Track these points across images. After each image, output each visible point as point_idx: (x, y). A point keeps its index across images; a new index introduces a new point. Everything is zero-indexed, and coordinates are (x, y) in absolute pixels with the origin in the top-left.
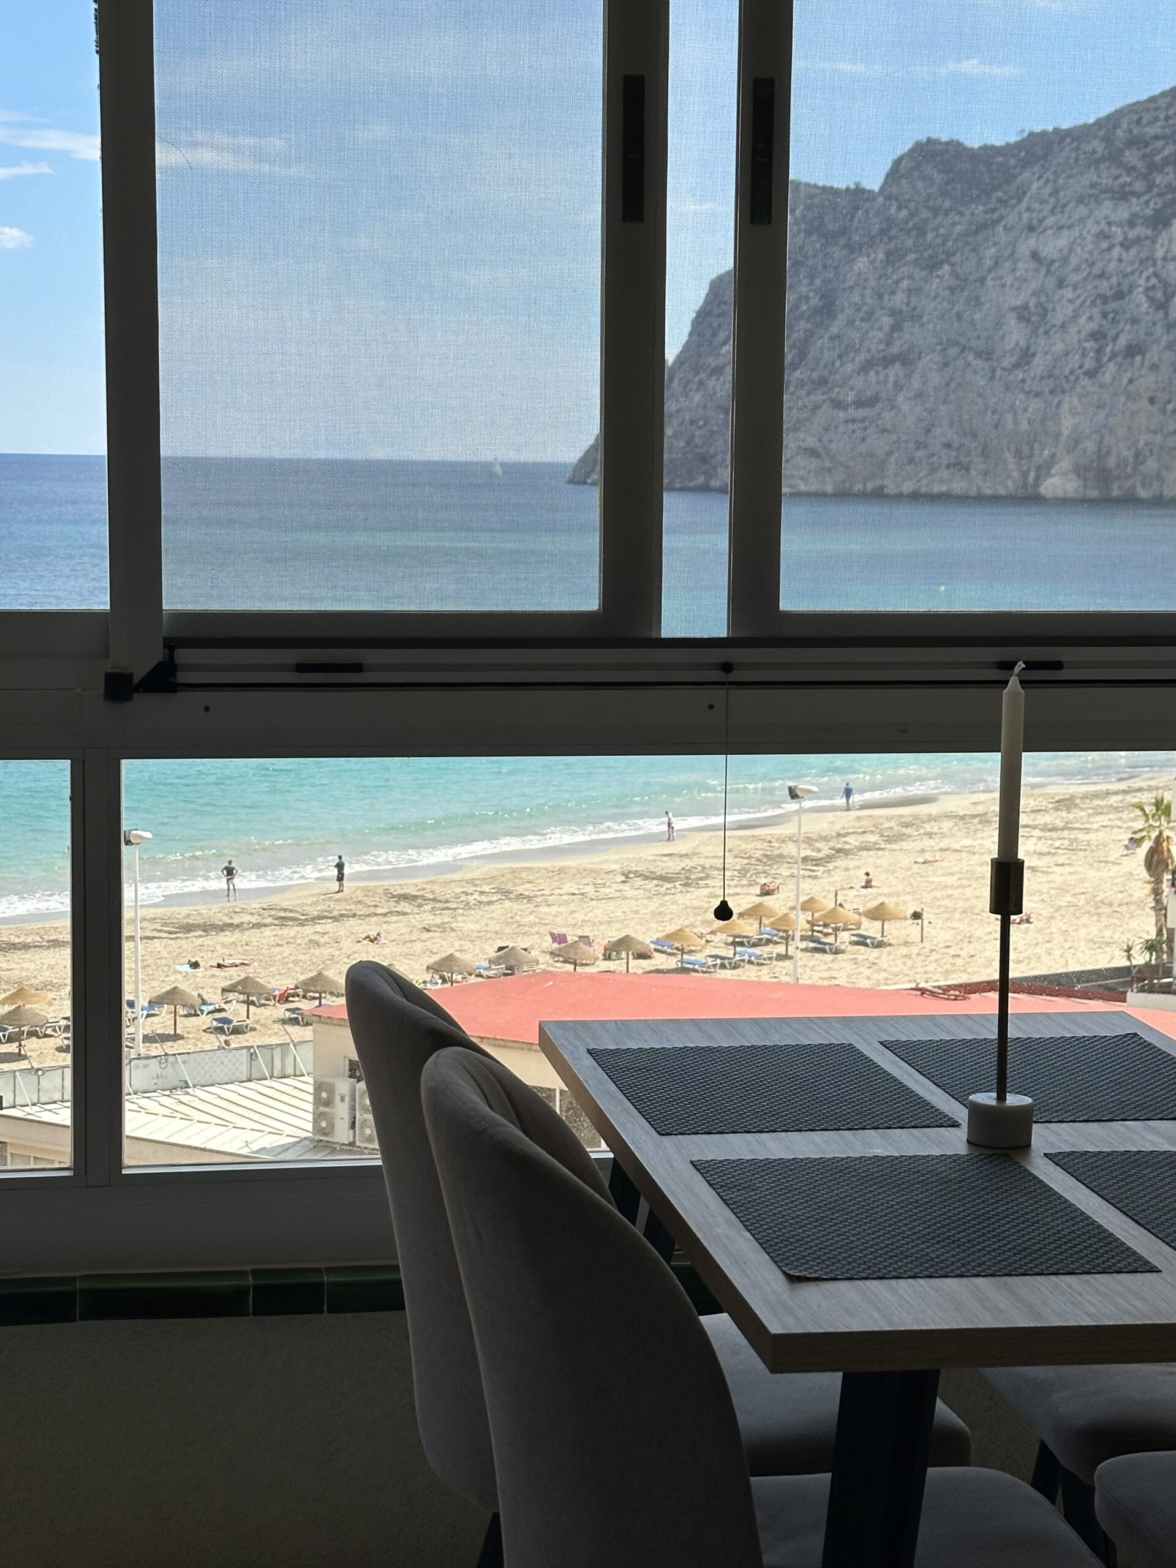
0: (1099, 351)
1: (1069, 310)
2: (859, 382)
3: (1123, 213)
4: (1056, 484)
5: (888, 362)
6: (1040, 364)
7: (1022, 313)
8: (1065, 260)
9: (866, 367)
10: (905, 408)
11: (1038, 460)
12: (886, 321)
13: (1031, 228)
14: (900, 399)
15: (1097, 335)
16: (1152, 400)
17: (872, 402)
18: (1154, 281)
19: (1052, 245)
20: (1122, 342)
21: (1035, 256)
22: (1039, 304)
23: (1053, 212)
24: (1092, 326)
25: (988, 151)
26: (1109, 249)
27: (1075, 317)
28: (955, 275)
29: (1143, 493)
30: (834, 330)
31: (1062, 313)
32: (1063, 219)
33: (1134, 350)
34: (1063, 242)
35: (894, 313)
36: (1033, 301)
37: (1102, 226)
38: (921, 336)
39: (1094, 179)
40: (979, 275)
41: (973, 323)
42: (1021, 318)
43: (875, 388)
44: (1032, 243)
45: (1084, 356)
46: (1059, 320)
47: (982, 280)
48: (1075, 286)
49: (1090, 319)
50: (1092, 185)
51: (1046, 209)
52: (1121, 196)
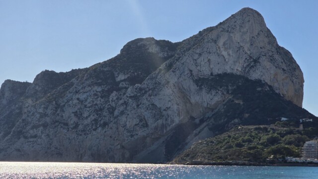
0: (96, 123)
1: (88, 114)
2: (31, 132)
3: (99, 89)
5: (38, 126)
6: (81, 127)
9: (33, 128)
10: (44, 138)
13: (77, 92)
14: (43, 136)
15: (95, 120)
16: (111, 137)
17: (35, 137)
18: (109, 106)
19: (82, 97)
20: (102, 122)
21: (78, 99)
22: (80, 112)
23: (82, 89)
26: (97, 98)
27: (89, 116)
28: (56, 103)
30: (23, 118)
34: (85, 96)
35: (40, 113)
36: (78, 111)
37: (95, 92)
38: (48, 120)
39: (92, 80)
40: (63, 104)
41: (62, 116)
42: (75, 115)
43: (35, 133)
44: (77, 96)
45: (93, 125)
46: (85, 116)
47: (64, 105)
48: (89, 107)
49: (94, 115)
50: (92, 82)
51: (80, 88)
52: (99, 85)
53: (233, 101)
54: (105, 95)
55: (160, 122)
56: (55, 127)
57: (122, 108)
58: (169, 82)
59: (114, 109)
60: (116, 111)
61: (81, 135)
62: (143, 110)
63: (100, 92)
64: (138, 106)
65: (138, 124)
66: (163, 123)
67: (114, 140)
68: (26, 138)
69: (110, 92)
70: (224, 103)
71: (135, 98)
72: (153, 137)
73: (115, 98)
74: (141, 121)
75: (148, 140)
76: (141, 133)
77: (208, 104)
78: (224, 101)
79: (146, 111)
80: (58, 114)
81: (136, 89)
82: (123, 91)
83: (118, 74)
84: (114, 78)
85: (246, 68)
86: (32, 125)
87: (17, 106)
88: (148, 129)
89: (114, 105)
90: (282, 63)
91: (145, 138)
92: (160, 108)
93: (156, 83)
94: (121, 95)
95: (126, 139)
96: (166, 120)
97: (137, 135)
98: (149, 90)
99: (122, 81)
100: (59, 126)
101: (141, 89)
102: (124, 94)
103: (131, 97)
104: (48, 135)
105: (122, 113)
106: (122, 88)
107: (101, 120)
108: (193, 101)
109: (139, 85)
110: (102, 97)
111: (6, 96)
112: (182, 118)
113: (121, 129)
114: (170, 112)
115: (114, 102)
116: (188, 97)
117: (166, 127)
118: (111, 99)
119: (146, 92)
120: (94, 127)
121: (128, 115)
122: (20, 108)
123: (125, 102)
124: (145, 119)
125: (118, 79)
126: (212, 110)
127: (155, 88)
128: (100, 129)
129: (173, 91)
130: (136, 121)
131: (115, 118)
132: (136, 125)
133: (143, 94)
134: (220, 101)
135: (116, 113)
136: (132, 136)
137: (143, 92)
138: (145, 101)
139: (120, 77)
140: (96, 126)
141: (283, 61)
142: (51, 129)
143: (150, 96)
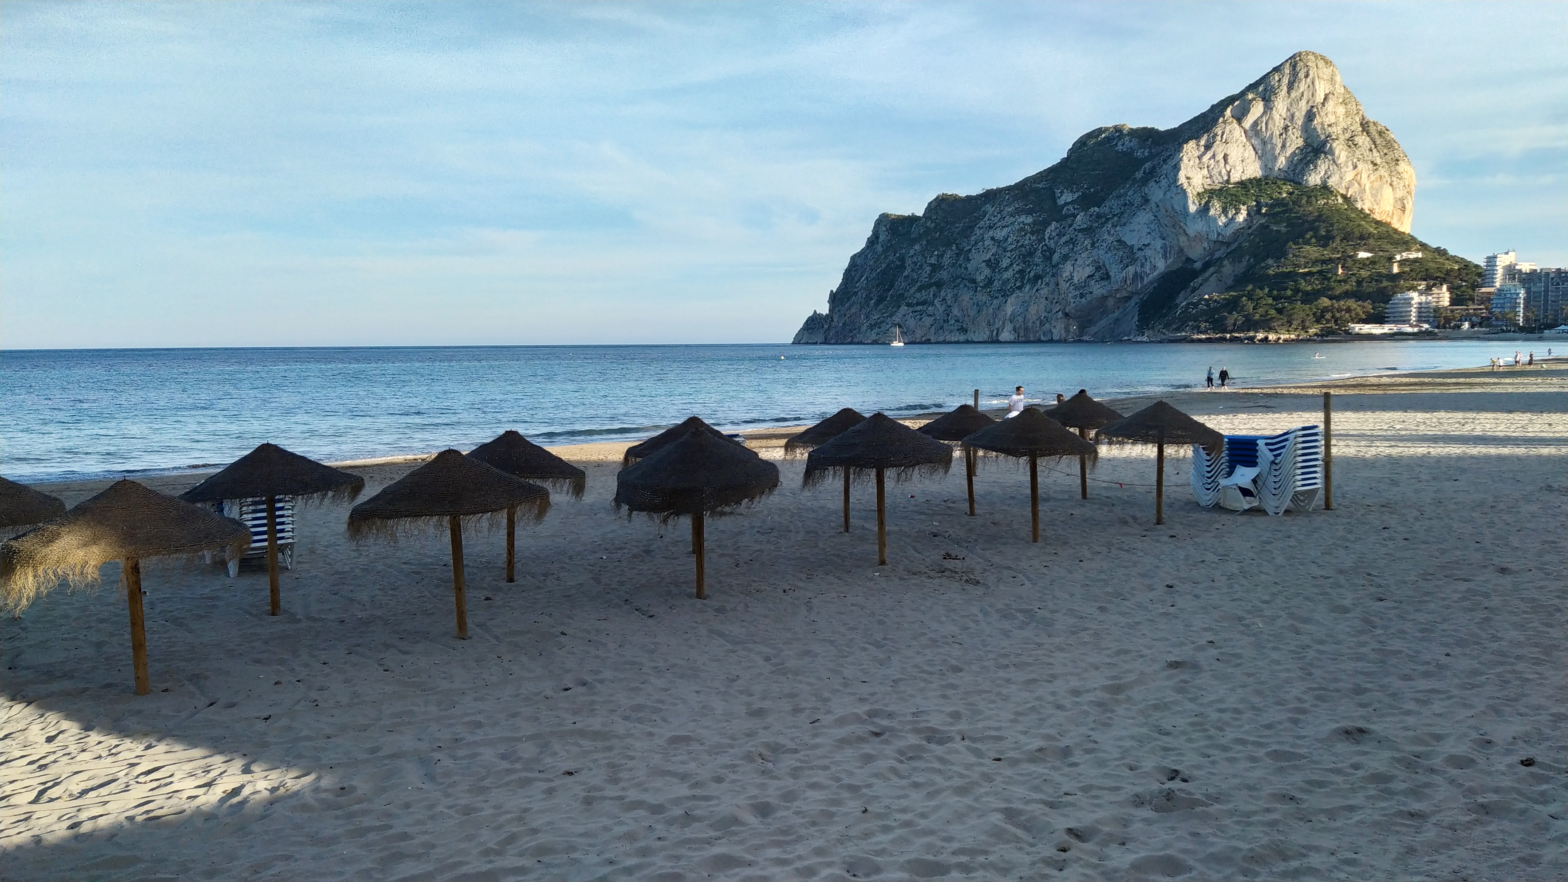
0: (1023, 278)
1: (1008, 261)
2: (918, 295)
3: (1029, 220)
4: (1005, 336)
5: (929, 286)
6: (997, 284)
7: (988, 263)
8: (1006, 240)
9: (919, 290)
10: (938, 305)
11: (997, 326)
12: (928, 269)
13: (991, 228)
14: (936, 301)
15: (1021, 272)
16: (1046, 299)
17: (923, 303)
18: (1045, 248)
19: (1000, 234)
20: (1032, 274)
21: (993, 238)
22: (995, 259)
23: (999, 221)
24: (1017, 269)
25: (969, 198)
26: (1025, 235)
27: (1011, 265)
28: (957, 247)
29: (1043, 338)
30: (906, 273)
31: (1005, 263)
32: (1004, 223)
33: (1038, 277)
34: (1005, 231)
35: (931, 265)
36: (993, 258)
37: (1021, 225)
38: (944, 275)
39: (1017, 206)
40: (968, 248)
41: (966, 269)
42: (987, 265)
43: (924, 298)
44: (991, 233)
45: (1016, 281)
46: (1004, 266)
47: (970, 250)
48: (1011, 251)
49: (1018, 265)
50: (1016, 209)
51: (996, 219)
52: (1029, 212)
53: (1268, 227)
54: (1038, 229)
55: (1131, 270)
56: (955, 286)
57: (1065, 250)
58: (1148, 200)
59: (1052, 252)
60: (1056, 254)
61: (996, 298)
62: (1101, 252)
63: (1029, 225)
64: (1093, 245)
65: (1093, 275)
66: (1136, 272)
67: (1052, 302)
68: (909, 305)
69: (1046, 224)
70: (1250, 231)
71: (1088, 231)
72: (1118, 296)
73: (1054, 234)
74: (1098, 268)
75: (1111, 302)
76: (1098, 289)
77: (1219, 234)
78: (1250, 228)
79: (1107, 252)
80: (960, 265)
81: (1091, 216)
82: (1069, 221)
83: (1062, 193)
84: (1054, 199)
85: (1296, 165)
86: (919, 284)
87: (898, 255)
88: (1110, 283)
89: (1053, 246)
90: (1371, 150)
91: (1104, 298)
92: (1132, 247)
93: (1125, 205)
94: (1064, 228)
95: (1072, 301)
96: (1142, 266)
97: (1091, 293)
98: (1114, 216)
99: (1066, 204)
100: (962, 286)
101: (1099, 216)
102: (1070, 226)
103: (1080, 231)
104: (944, 299)
105: (1065, 258)
106: (1067, 216)
107: (1030, 272)
108: (1191, 232)
109: (1096, 209)
110: (1032, 233)
111: (880, 240)
112: (1169, 262)
113: (1064, 286)
114: (1148, 252)
115: (1052, 241)
116: (1182, 224)
117: (1142, 279)
118: (1046, 237)
119: (1108, 220)
120: (1018, 284)
121: (1076, 260)
122: (902, 259)
123: (1071, 239)
124: (1104, 266)
125: (1061, 202)
126: (1228, 244)
127: (1122, 213)
128: (1027, 288)
129: (1155, 216)
130: (1088, 271)
131: (1054, 267)
132: (1089, 277)
133: (1103, 224)
134: (1243, 228)
135: (1056, 257)
136: (1082, 296)
137: (1103, 219)
138: (1106, 236)
139: (1064, 197)
140: (1022, 282)
141: (1373, 146)
142: (948, 291)
143: (1114, 226)
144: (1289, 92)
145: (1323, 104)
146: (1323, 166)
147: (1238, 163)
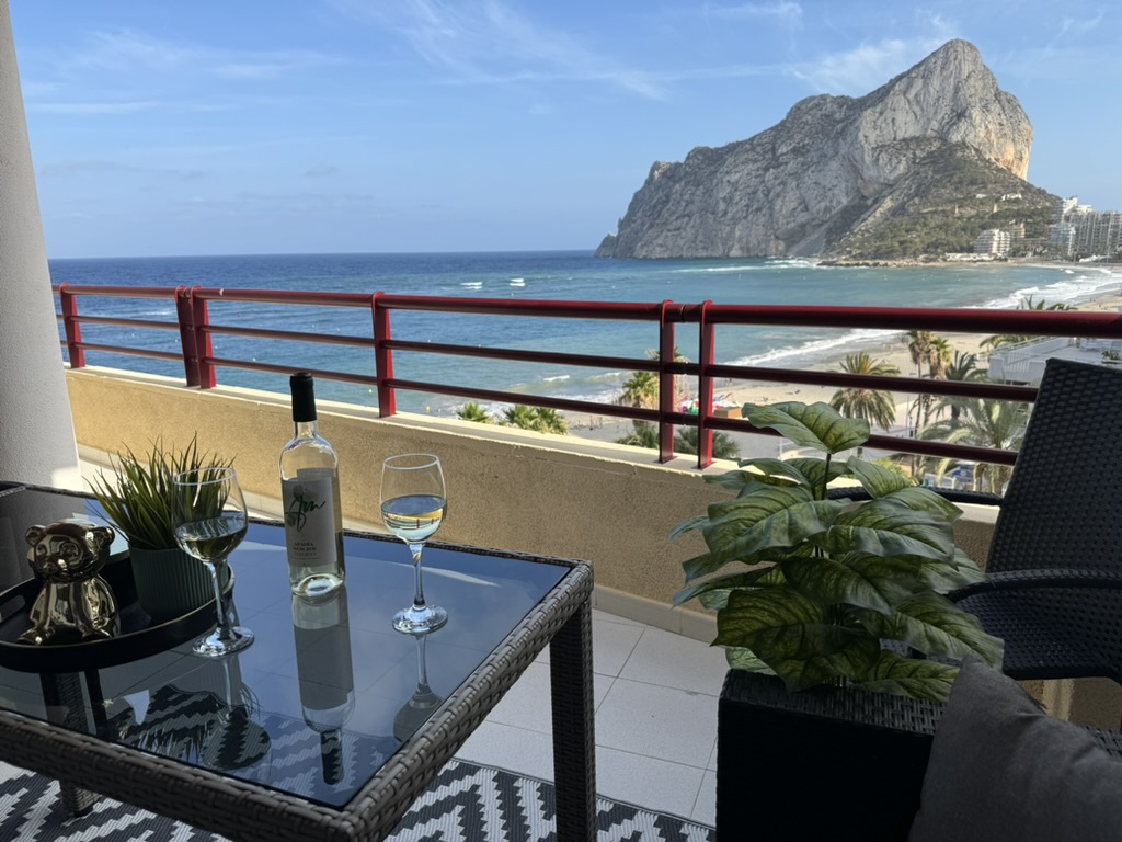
0: (748, 210)
2: (674, 223)
3: (756, 166)
4: (734, 253)
5: (684, 216)
6: (729, 215)
7: (724, 199)
8: (737, 182)
9: (677, 219)
10: (689, 230)
11: (728, 245)
12: (684, 204)
13: (727, 173)
14: (687, 228)
15: (747, 206)
16: (763, 225)
17: (679, 229)
18: (765, 188)
19: (734, 178)
20: (754, 207)
21: (728, 181)
22: (729, 197)
23: (734, 168)
24: (745, 203)
25: (717, 149)
26: (751, 178)
27: (740, 200)
28: (704, 188)
29: (760, 255)
30: (669, 207)
31: (737, 198)
32: (737, 170)
33: (758, 210)
34: (737, 177)
35: (686, 201)
37: (749, 171)
38: (694, 208)
43: (679, 225)
44: (727, 178)
45: (743, 212)
46: (736, 201)
47: (713, 190)
48: (741, 190)
49: (745, 200)
50: (746, 159)
51: (732, 166)
52: (755, 161)
53: (918, 174)
54: (761, 173)
55: (823, 204)
56: (702, 216)
57: (778, 189)
58: (838, 153)
59: (769, 191)
60: (772, 193)
61: (729, 225)
62: (803, 191)
63: (755, 171)
64: (798, 185)
65: (796, 208)
66: (826, 206)
67: (767, 228)
68: (669, 230)
69: (766, 169)
71: (794, 175)
72: (814, 223)
73: (771, 178)
74: (800, 203)
75: (808, 228)
76: (803, 218)
77: (885, 179)
78: (907, 174)
79: (807, 191)
80: (706, 201)
81: (798, 163)
82: (782, 167)
83: (780, 146)
85: (944, 126)
86: (676, 215)
87: (665, 193)
88: (808, 214)
89: (770, 186)
90: (1000, 114)
91: (803, 225)
92: (824, 187)
93: (822, 156)
94: (779, 172)
95: (781, 227)
96: (831, 201)
97: (795, 221)
98: (813, 164)
99: (782, 155)
101: (803, 164)
102: (783, 171)
103: (790, 175)
104: (693, 226)
105: (778, 196)
106: (781, 164)
109: (802, 158)
110: (757, 177)
111: (653, 182)
112: (850, 199)
113: (776, 216)
114: (836, 192)
115: (770, 183)
116: (860, 171)
117: (830, 211)
118: (767, 179)
119: (809, 167)
120: (744, 215)
121: (785, 197)
123: (783, 181)
124: (805, 201)
125: (779, 152)
126: (891, 186)
127: (819, 162)
128: (751, 217)
129: (842, 165)
130: (793, 205)
131: (770, 202)
132: (793, 209)
133: (805, 170)
134: (902, 175)
136: (788, 223)
137: (806, 167)
138: (807, 179)
139: (781, 149)
140: (747, 213)
141: (1002, 111)
143: (813, 172)
144: (941, 72)
145: (966, 80)
146: (963, 126)
147: (902, 124)
